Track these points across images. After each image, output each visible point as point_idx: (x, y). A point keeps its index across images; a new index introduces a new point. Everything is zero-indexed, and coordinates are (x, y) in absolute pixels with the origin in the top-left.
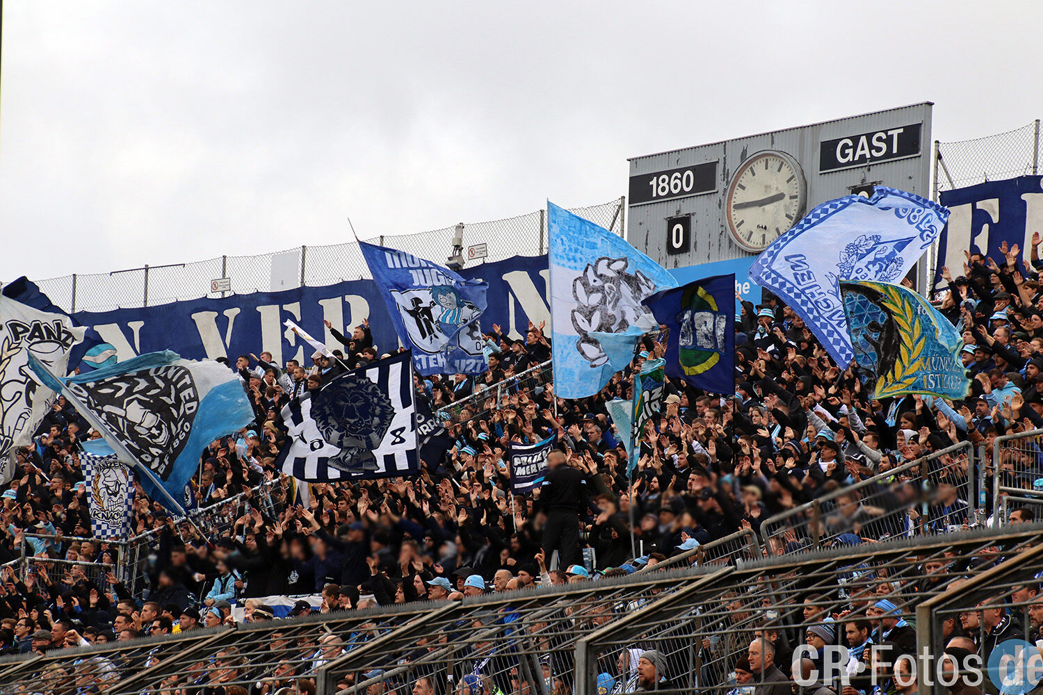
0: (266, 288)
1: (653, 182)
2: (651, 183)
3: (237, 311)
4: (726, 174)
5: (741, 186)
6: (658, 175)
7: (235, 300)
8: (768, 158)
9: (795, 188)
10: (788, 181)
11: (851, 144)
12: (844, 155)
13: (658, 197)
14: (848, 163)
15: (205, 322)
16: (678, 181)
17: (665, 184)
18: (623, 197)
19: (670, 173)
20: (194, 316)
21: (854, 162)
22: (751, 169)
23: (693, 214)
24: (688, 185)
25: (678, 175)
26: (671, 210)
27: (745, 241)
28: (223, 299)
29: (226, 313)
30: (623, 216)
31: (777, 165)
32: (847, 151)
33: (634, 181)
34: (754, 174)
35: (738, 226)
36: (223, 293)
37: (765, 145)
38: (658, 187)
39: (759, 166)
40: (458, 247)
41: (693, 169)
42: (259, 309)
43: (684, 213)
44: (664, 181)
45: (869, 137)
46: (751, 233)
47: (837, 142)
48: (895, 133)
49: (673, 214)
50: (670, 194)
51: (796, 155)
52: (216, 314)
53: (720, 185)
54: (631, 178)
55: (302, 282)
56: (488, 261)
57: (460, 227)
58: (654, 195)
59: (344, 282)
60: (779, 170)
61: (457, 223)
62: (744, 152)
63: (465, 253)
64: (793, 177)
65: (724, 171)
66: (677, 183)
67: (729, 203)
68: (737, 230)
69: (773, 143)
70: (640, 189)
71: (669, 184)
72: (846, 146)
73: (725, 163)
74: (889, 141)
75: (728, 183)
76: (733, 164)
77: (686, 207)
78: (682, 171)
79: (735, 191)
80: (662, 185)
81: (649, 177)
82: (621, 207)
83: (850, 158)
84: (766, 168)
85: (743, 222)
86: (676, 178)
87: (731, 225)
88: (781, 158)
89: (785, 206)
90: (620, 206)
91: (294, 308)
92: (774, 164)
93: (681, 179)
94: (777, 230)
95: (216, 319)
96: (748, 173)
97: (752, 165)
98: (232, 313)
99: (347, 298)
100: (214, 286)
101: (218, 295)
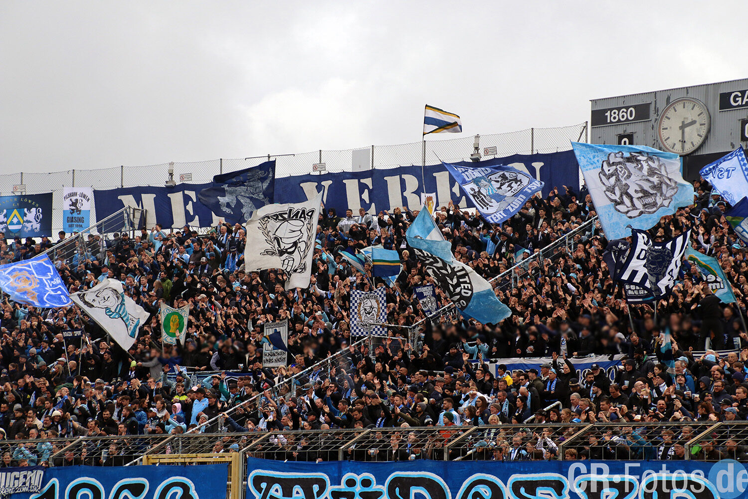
0: (349, 169)
1: (608, 114)
2: (606, 114)
3: (330, 182)
4: (657, 110)
5: (667, 117)
6: (611, 110)
7: (329, 176)
8: (685, 101)
9: (704, 119)
10: (699, 115)
11: (740, 95)
12: (736, 101)
13: (611, 122)
14: (739, 106)
15: (309, 188)
16: (624, 114)
17: (616, 115)
18: (587, 122)
19: (619, 109)
20: (302, 185)
21: (742, 105)
22: (674, 108)
23: (635, 133)
24: (631, 116)
25: (625, 110)
26: (620, 130)
27: (671, 149)
28: (320, 175)
29: (323, 183)
30: (587, 132)
31: (691, 106)
32: (737, 99)
33: (594, 113)
34: (676, 111)
35: (665, 140)
36: (320, 172)
37: (683, 94)
38: (610, 117)
39: (679, 107)
40: (477, 148)
41: (635, 107)
42: (344, 181)
43: (629, 131)
44: (615, 113)
46: (675, 144)
47: (731, 94)
49: (622, 132)
50: (619, 121)
51: (703, 100)
52: (316, 184)
53: (653, 116)
54: (592, 111)
55: (372, 166)
56: (497, 157)
57: (477, 137)
58: (609, 121)
59: (401, 167)
60: (693, 109)
61: (476, 135)
62: (668, 99)
63: (481, 151)
64: (702, 113)
65: (655, 108)
66: (623, 115)
67: (660, 127)
68: (665, 143)
69: (687, 93)
70: (599, 117)
71: (618, 115)
72: (736, 96)
73: (656, 104)
75: (658, 115)
76: (662, 105)
77: (630, 129)
78: (627, 108)
79: (663, 120)
80: (613, 115)
81: (606, 111)
83: (740, 103)
84: (684, 107)
85: (668, 138)
86: (623, 112)
87: (661, 140)
88: (694, 101)
89: (697, 129)
90: (585, 127)
91: (368, 181)
92: (689, 105)
93: (626, 113)
94: (692, 143)
95: (316, 187)
96: (672, 111)
97: (674, 106)
98: (327, 184)
99: (404, 176)
100: (315, 168)
101: (317, 173)
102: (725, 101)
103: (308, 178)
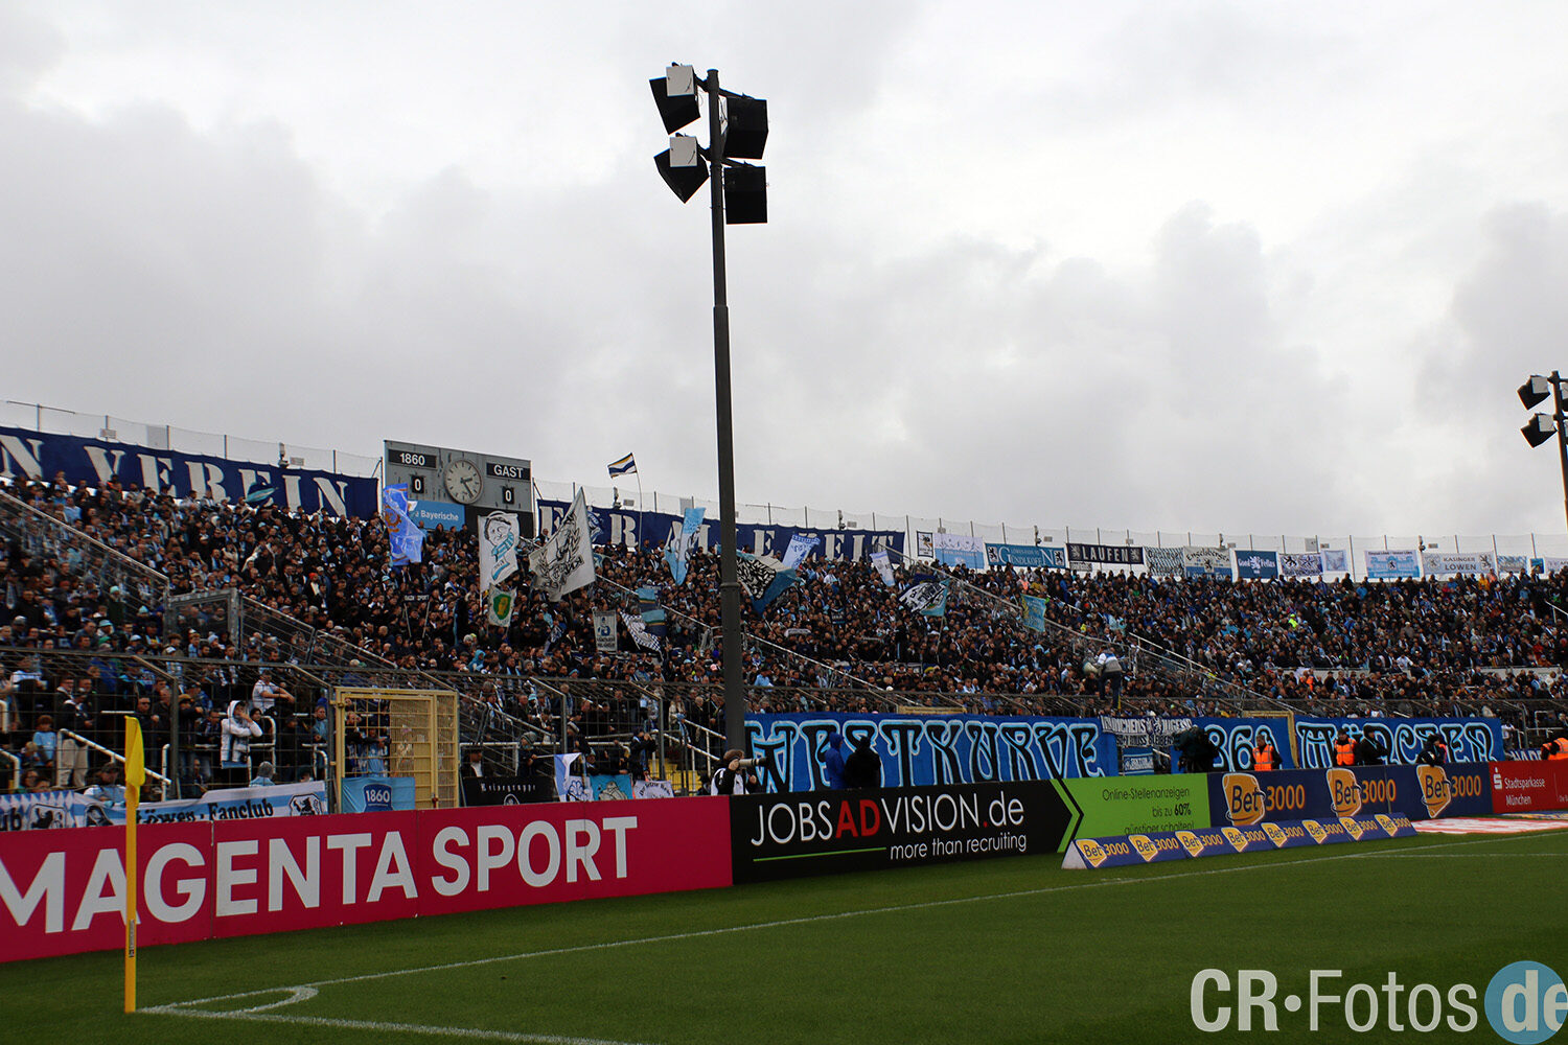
0: (144, 444)
1: (403, 455)
2: (396, 456)
3: (121, 454)
4: (441, 463)
5: (449, 472)
6: (405, 453)
7: (121, 446)
8: (462, 463)
9: (477, 479)
10: (474, 476)
11: (500, 468)
13: (404, 463)
14: (500, 477)
15: (95, 454)
17: (409, 459)
18: (382, 457)
19: (412, 454)
20: (85, 447)
21: (503, 476)
22: (455, 465)
23: (425, 477)
24: (422, 462)
25: (417, 457)
27: (454, 496)
28: (109, 443)
29: (113, 452)
30: (382, 466)
32: (499, 471)
33: (388, 452)
34: (456, 467)
35: (450, 489)
36: (109, 439)
37: (460, 456)
38: (406, 458)
39: (459, 467)
40: (283, 456)
41: (424, 456)
42: (140, 457)
43: (420, 475)
44: (408, 457)
45: (509, 467)
46: (457, 493)
47: (494, 465)
48: (520, 470)
49: (414, 473)
50: (412, 463)
51: (475, 466)
53: (439, 468)
54: (386, 450)
55: (170, 447)
56: (303, 468)
57: (283, 443)
58: (400, 463)
59: (203, 455)
60: (468, 469)
61: (280, 443)
62: (450, 457)
63: (287, 459)
64: (476, 474)
65: (440, 461)
66: (415, 459)
67: (445, 477)
68: (449, 491)
69: (462, 457)
70: (392, 456)
71: (411, 459)
72: (498, 469)
73: (440, 459)
74: (517, 472)
75: (443, 469)
76: (445, 459)
77: (421, 473)
78: (419, 455)
79: (447, 473)
81: (401, 452)
82: (381, 461)
83: (500, 474)
84: (462, 466)
85: (452, 487)
86: (415, 457)
87: (446, 487)
88: (469, 465)
89: (473, 486)
92: (465, 467)
93: (418, 460)
94: (470, 496)
95: (105, 454)
96: (453, 466)
97: (455, 463)
98: (119, 454)
99: (207, 465)
100: (103, 433)
101: (104, 439)
102: (490, 469)
103: (95, 443)
